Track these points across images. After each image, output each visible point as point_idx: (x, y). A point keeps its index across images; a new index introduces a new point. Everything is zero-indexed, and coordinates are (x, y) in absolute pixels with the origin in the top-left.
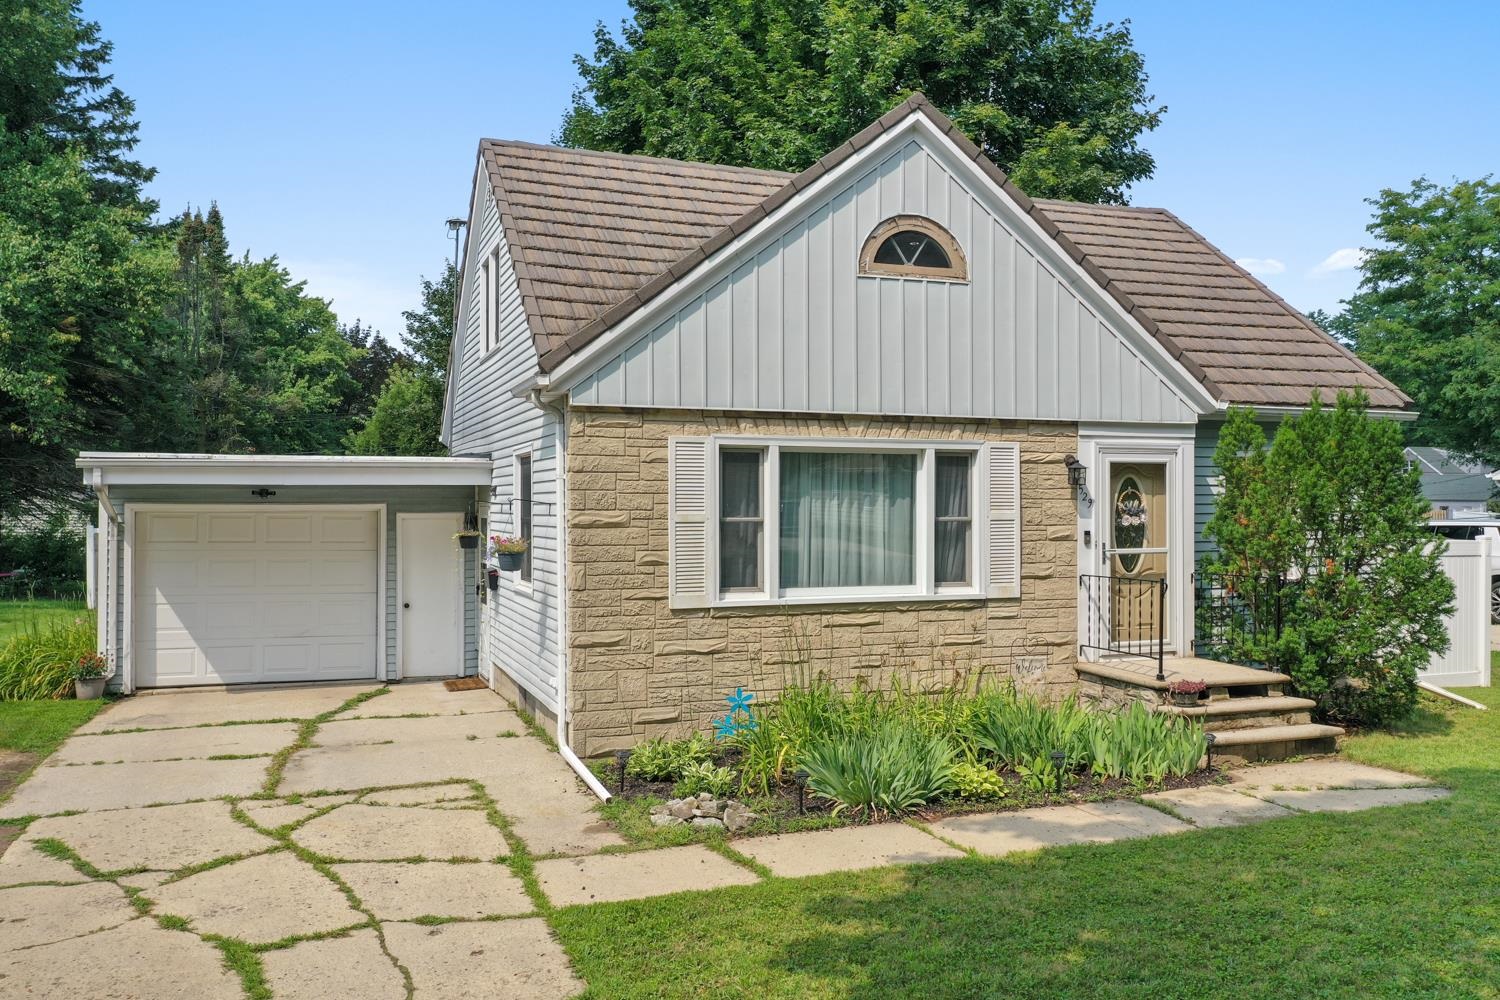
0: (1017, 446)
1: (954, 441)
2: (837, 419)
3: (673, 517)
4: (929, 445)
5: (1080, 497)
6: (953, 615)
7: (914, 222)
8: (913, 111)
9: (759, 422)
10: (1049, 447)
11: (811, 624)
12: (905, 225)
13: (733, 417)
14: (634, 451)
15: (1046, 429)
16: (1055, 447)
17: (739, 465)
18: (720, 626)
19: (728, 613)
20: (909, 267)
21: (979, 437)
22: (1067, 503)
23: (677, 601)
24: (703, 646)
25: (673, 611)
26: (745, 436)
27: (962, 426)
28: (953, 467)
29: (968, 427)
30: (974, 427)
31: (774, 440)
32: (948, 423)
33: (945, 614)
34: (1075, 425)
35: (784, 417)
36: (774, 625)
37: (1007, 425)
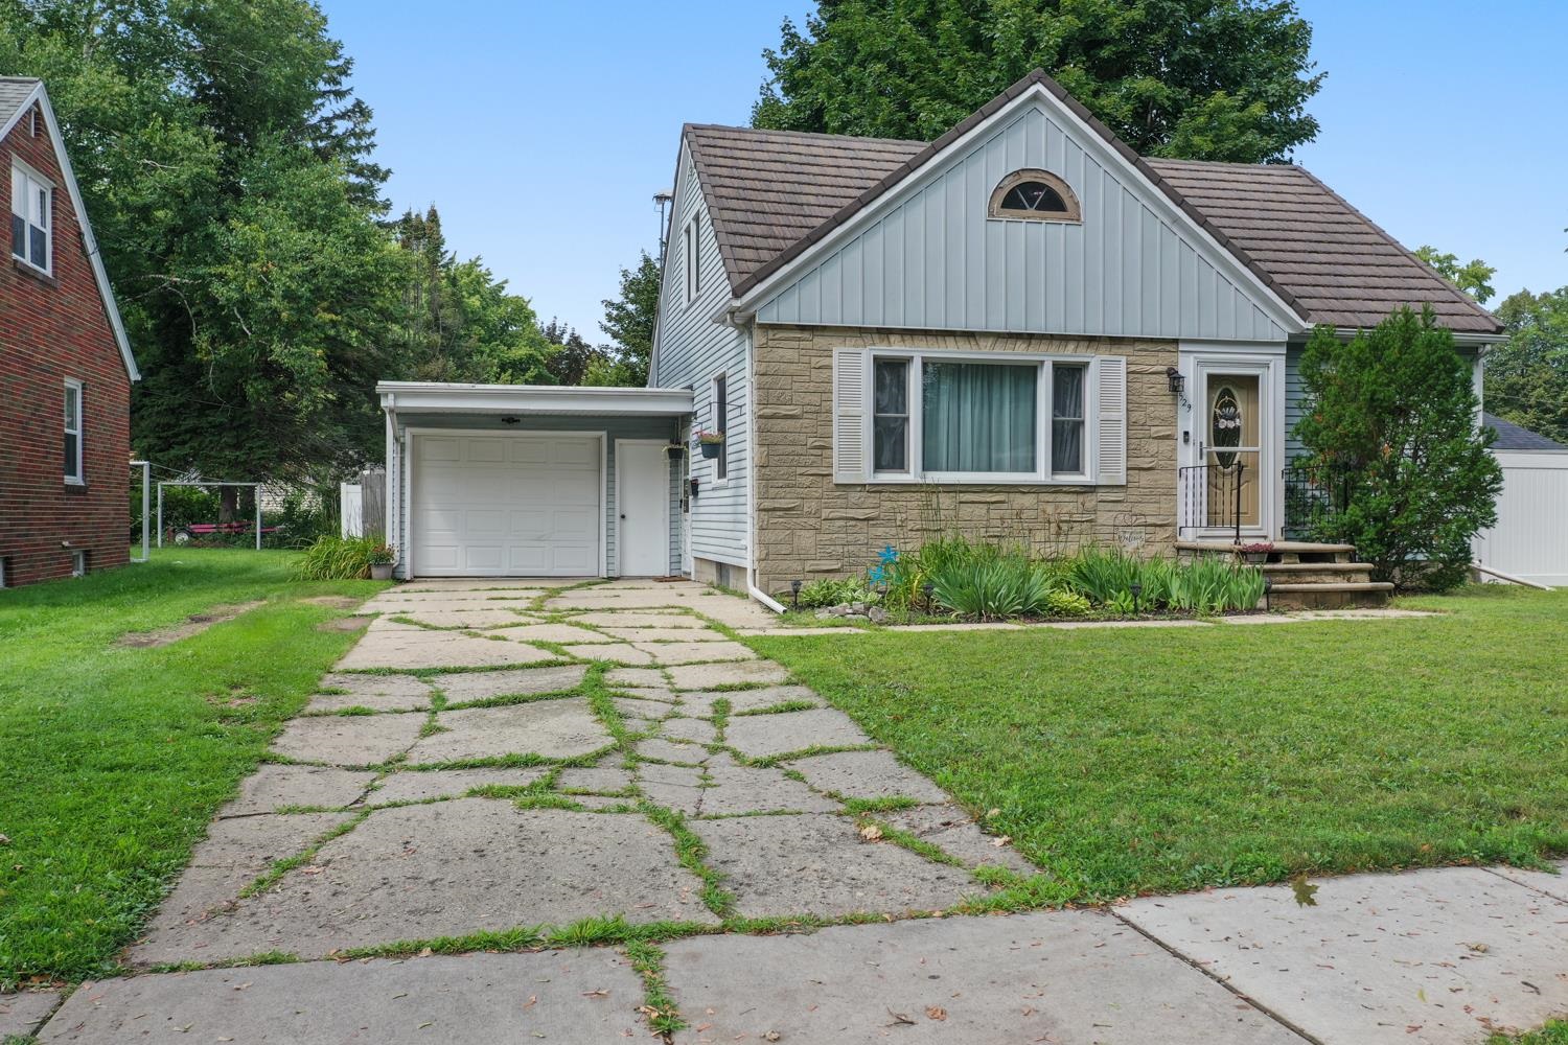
0: (1124, 359)
1: (1070, 354)
2: (969, 335)
3: (837, 411)
4: (1048, 358)
5: (1180, 403)
6: (1068, 498)
7: (1034, 174)
8: (1034, 83)
9: (906, 338)
10: (1153, 360)
11: (946, 501)
12: (1026, 178)
13: (885, 333)
14: (806, 359)
15: (1150, 347)
16: (1158, 361)
17: (889, 372)
18: (873, 500)
19: (880, 488)
20: (1031, 211)
21: (1090, 352)
22: (1168, 407)
23: (840, 477)
24: (860, 514)
25: (837, 485)
26: (895, 349)
27: (1076, 343)
28: (1069, 378)
29: (1081, 343)
30: (1086, 344)
31: (918, 352)
32: (1065, 339)
33: (1061, 497)
34: (1176, 341)
35: (926, 333)
36: (918, 500)
37: (1115, 341)
